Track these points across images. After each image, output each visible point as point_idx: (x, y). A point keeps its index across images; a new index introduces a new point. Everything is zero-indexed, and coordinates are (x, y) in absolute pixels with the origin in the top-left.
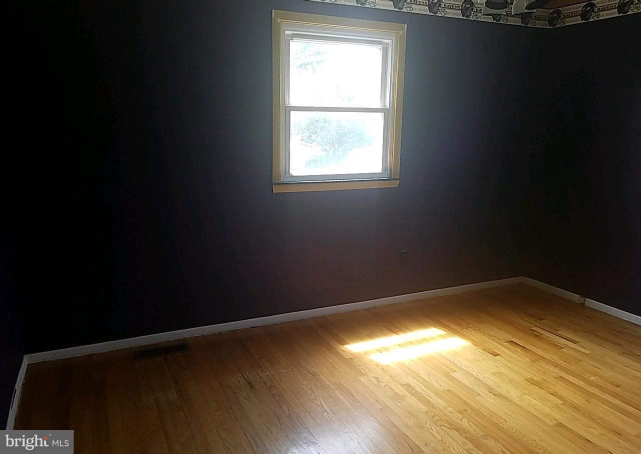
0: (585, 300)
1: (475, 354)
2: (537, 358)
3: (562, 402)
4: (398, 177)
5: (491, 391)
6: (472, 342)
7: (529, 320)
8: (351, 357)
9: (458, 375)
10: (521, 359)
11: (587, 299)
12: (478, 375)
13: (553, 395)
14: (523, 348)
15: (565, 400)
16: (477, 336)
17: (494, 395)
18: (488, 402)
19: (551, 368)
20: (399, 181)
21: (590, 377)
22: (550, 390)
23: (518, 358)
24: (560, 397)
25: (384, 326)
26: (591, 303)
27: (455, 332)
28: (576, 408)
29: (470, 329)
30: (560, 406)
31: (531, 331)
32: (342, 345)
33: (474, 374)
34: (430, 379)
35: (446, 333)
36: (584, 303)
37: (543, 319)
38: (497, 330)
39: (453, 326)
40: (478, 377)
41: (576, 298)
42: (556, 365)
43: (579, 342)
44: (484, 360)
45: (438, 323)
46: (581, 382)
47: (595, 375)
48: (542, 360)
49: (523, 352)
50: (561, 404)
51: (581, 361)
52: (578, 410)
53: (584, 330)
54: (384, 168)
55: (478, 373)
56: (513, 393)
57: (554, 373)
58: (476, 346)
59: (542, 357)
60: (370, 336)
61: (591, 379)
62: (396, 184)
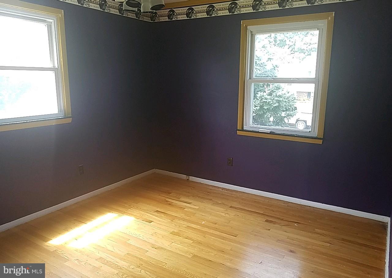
0: (189, 177)
1: (138, 225)
2: (173, 218)
3: (192, 242)
4: (71, 116)
5: (153, 246)
6: (135, 217)
7: (163, 195)
8: (55, 249)
9: (132, 242)
10: (165, 221)
11: (190, 177)
12: (143, 238)
13: (187, 239)
14: (164, 214)
15: (194, 240)
16: (136, 212)
17: (155, 248)
18: (153, 254)
19: (182, 222)
20: (71, 118)
21: (202, 222)
22: (184, 236)
23: (163, 220)
24: (191, 239)
25: (75, 220)
26: (192, 179)
27: (123, 213)
28: (200, 243)
29: (131, 208)
30: (192, 244)
31: (166, 202)
32: (46, 242)
33: (141, 238)
34: (114, 250)
35: (118, 215)
36: (189, 179)
37: (171, 193)
38: (148, 206)
39: (121, 209)
40: (143, 239)
41: (184, 177)
42: (184, 220)
43: (192, 203)
44: (145, 227)
45: (111, 209)
46: (199, 226)
47: (204, 221)
48: (177, 219)
49: (165, 216)
50: (192, 243)
51: (195, 214)
52: (201, 244)
53: (192, 195)
54: (60, 110)
55: (143, 237)
56: (166, 244)
57: (184, 225)
58: (138, 219)
59: (176, 216)
60: (66, 230)
61: (202, 223)
62: (69, 120)
